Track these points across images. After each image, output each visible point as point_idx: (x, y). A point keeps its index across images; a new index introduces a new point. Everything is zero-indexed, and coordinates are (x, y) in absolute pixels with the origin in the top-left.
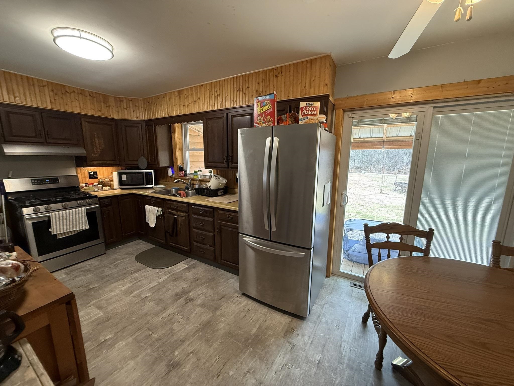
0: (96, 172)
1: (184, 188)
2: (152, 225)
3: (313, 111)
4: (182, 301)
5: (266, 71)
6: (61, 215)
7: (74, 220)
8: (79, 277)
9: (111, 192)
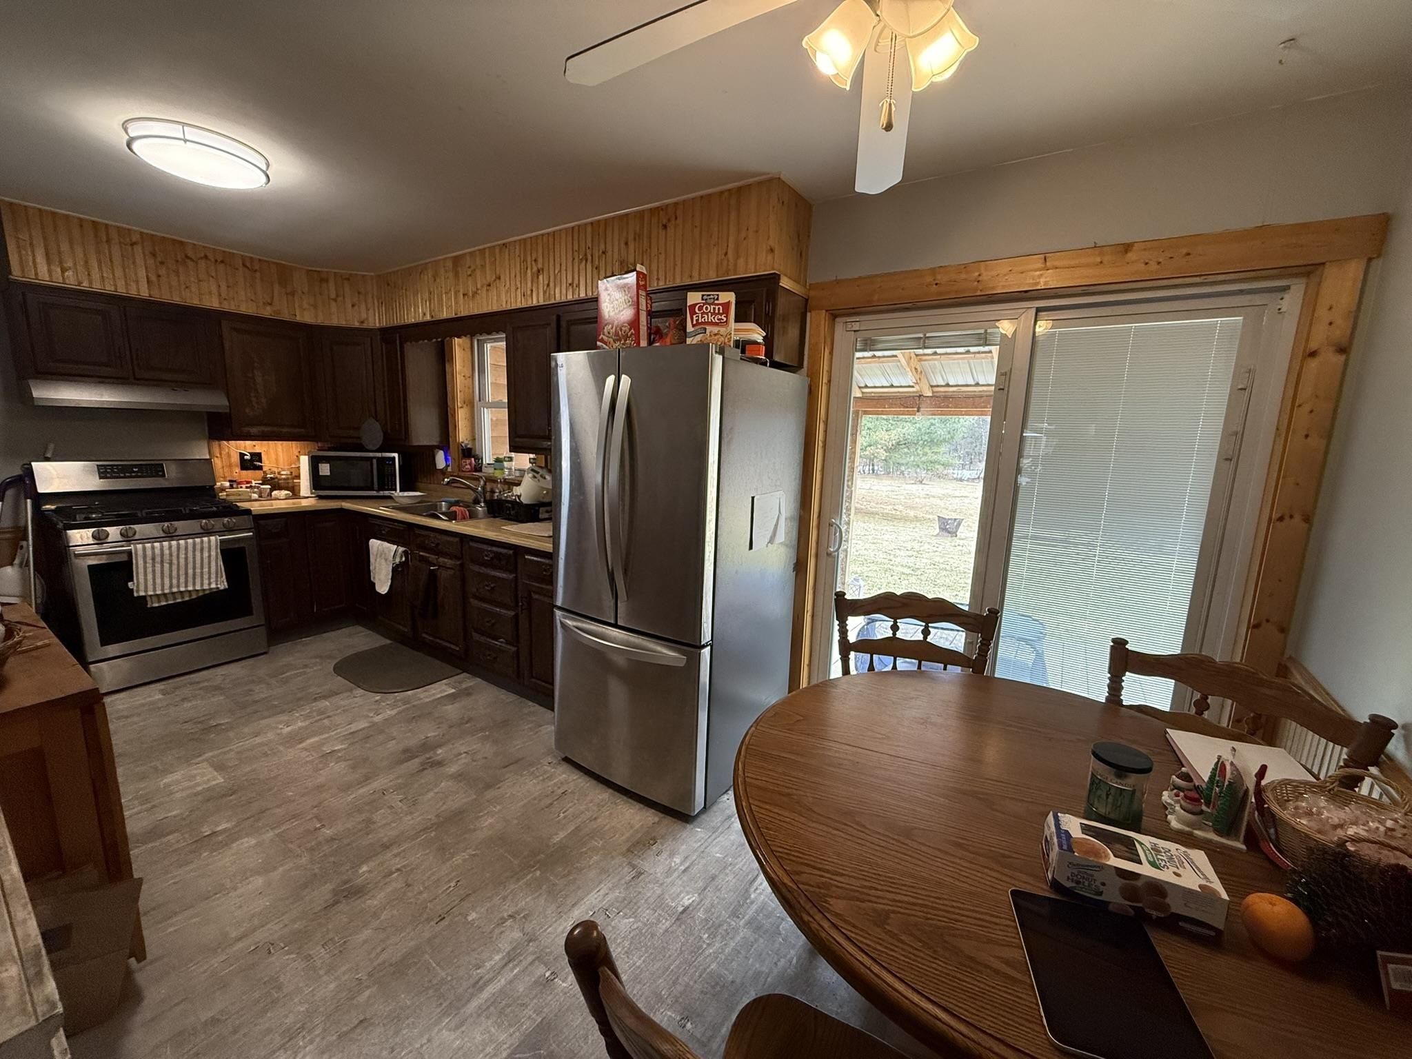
0: (259, 455)
1: (471, 501)
2: (383, 587)
3: (719, 313)
4: (414, 764)
5: (642, 213)
6: (157, 551)
7: (190, 565)
8: (190, 701)
9: (294, 504)
